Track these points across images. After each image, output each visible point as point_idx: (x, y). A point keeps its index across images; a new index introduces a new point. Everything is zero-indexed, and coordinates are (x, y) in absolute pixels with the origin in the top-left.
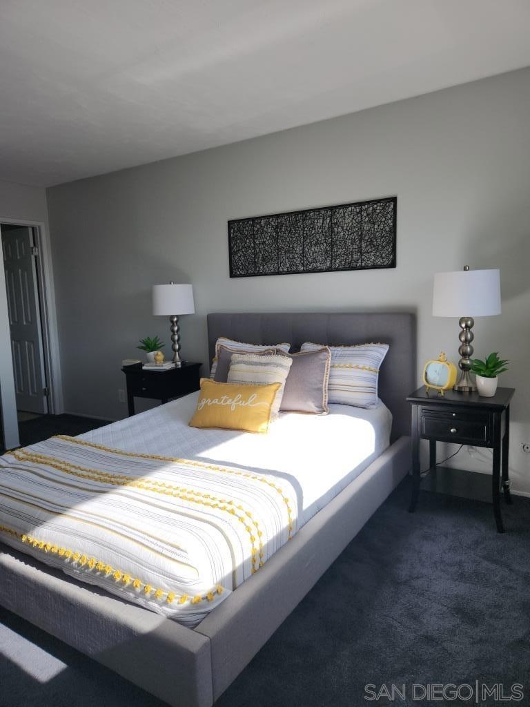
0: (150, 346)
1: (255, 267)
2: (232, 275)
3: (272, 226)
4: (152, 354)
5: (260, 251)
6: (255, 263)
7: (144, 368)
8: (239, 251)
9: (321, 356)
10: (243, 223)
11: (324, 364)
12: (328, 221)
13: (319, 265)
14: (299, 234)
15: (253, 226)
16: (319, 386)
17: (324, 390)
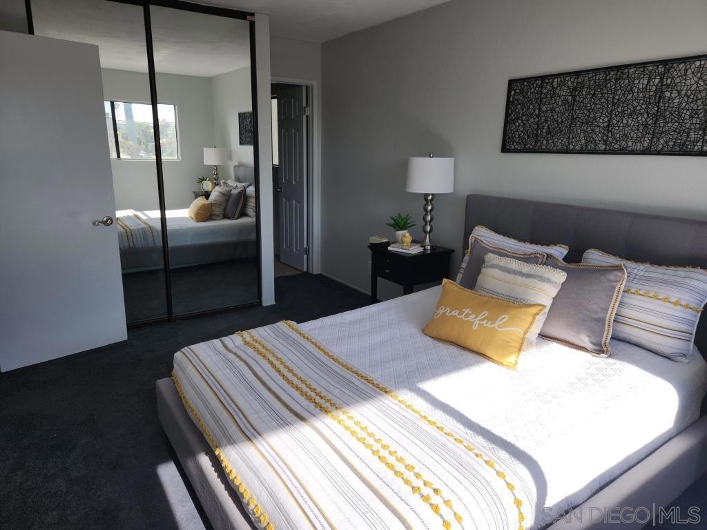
0: (399, 225)
1: (536, 142)
2: (505, 149)
3: (568, 87)
4: (400, 233)
5: (546, 121)
6: (537, 135)
7: (389, 248)
8: (518, 118)
9: (611, 276)
10: (528, 82)
11: (614, 288)
12: (657, 81)
13: (630, 144)
14: (607, 100)
15: (541, 86)
16: (601, 316)
17: (607, 322)
